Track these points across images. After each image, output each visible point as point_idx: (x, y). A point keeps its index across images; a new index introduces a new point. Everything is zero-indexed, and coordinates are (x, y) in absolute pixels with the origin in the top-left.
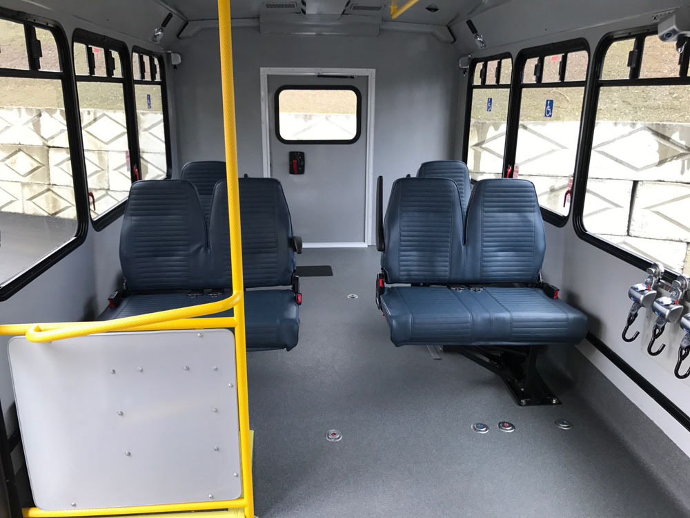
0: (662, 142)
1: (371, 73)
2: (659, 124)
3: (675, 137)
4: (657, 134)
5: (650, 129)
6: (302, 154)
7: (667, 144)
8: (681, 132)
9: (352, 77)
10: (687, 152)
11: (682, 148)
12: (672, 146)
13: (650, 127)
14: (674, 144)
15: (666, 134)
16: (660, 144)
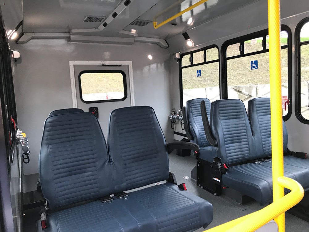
0: (239, 93)
1: (130, 63)
2: (237, 87)
3: (244, 91)
4: (236, 90)
5: (233, 89)
6: (97, 109)
7: (242, 94)
8: (246, 89)
9: (120, 66)
10: (249, 97)
11: (247, 95)
12: (243, 95)
13: (234, 88)
14: (244, 94)
15: (240, 90)
16: (239, 94)
